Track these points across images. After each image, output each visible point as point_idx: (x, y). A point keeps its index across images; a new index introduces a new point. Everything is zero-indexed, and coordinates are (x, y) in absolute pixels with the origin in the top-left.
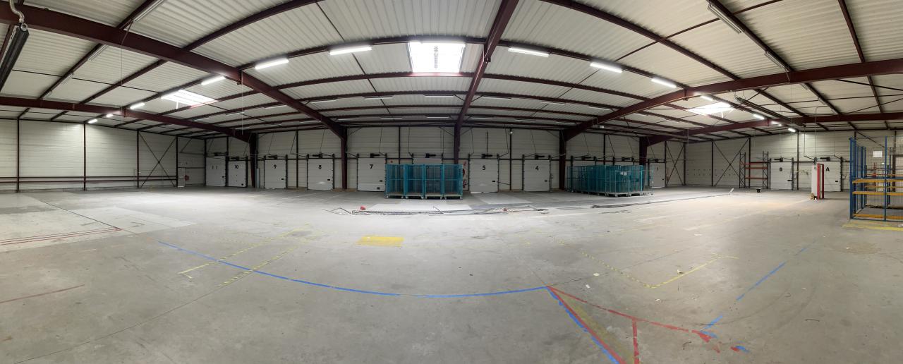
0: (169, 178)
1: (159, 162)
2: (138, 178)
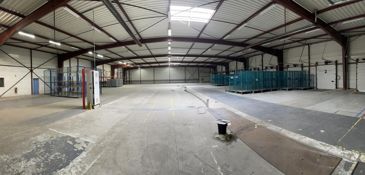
0: (196, 80)
1: (192, 75)
2: (185, 80)
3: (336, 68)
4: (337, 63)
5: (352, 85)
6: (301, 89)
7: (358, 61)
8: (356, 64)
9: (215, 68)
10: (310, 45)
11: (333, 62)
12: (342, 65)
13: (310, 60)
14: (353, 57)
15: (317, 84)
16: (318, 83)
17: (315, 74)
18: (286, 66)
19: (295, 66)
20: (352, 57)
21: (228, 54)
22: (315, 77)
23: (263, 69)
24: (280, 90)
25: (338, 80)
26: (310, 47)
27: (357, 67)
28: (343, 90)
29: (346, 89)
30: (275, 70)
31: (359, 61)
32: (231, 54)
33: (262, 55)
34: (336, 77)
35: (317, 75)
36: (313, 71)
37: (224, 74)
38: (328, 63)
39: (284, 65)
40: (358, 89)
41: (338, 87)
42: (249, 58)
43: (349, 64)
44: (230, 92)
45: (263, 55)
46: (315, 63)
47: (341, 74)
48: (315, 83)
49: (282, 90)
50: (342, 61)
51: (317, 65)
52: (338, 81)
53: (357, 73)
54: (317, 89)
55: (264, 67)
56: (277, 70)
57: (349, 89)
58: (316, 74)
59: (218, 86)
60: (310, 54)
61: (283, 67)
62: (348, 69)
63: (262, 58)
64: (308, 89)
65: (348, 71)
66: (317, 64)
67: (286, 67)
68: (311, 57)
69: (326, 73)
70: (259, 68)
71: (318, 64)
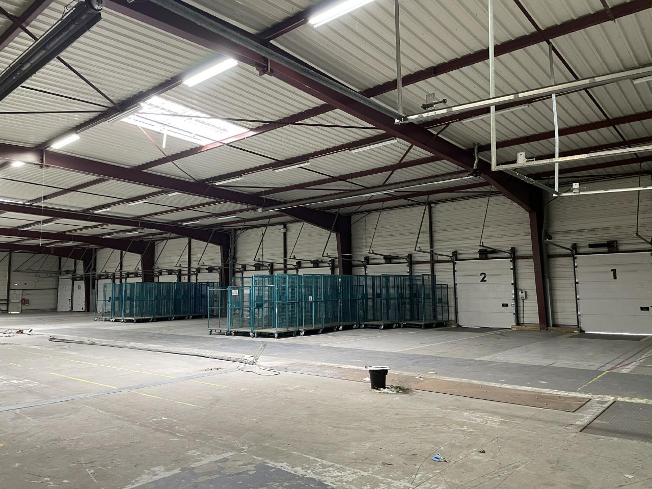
3: (515, 269)
4: (514, 256)
5: (565, 314)
6: (419, 327)
7: (576, 251)
8: (572, 258)
9: (89, 259)
10: (433, 205)
11: (504, 252)
12: (532, 260)
13: (435, 244)
14: (562, 240)
15: (456, 313)
16: (459, 310)
17: (451, 284)
18: (362, 259)
19: (389, 259)
20: (557, 239)
21: (88, 207)
22: (451, 293)
23: (289, 266)
24: (359, 328)
25: (521, 301)
26: (433, 210)
27: (575, 267)
28: (539, 329)
29: (548, 325)
30: (327, 271)
31: (581, 250)
32: (103, 207)
33: (285, 227)
34: (516, 294)
35: (458, 287)
36: (444, 275)
37: (129, 280)
38: (490, 256)
39: (354, 258)
40: (583, 327)
41: (521, 320)
42: (239, 232)
43: (551, 256)
44: (230, 334)
45: (289, 225)
46: (450, 254)
47: (529, 283)
48: (452, 310)
49: (366, 327)
50: (531, 248)
51: (457, 260)
52: (521, 304)
53: (576, 283)
54: (458, 326)
55: (292, 263)
56: (333, 272)
57: (555, 325)
58: (455, 285)
59: (138, 321)
60: (434, 229)
61: (351, 262)
62: (549, 273)
63: (285, 235)
64: (436, 327)
65: (550, 278)
66: (455, 257)
67: (361, 263)
68: (437, 236)
69: (483, 280)
70: (272, 265)
71: (460, 257)
